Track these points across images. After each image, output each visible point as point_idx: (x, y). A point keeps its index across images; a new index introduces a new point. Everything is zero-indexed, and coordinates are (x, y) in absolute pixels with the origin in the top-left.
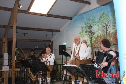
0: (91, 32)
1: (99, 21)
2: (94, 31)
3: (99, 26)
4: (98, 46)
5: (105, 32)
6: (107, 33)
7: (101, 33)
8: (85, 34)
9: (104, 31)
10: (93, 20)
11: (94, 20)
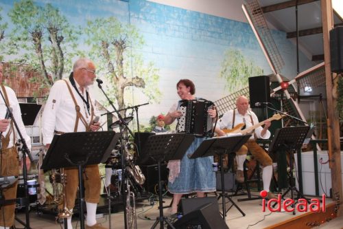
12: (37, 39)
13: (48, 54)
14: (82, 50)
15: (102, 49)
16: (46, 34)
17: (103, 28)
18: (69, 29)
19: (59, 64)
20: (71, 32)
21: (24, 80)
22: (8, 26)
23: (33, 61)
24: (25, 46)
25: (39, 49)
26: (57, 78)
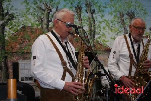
2: (12, 12)
3: (28, 4)
4: (25, 51)
5: (45, 21)
6: (50, 26)
7: (32, 21)
9: (42, 19)
12: (78, 11)
13: (86, 21)
14: (107, 19)
15: (120, 18)
16: (84, 8)
17: (120, 3)
18: (98, 4)
19: (93, 28)
20: (100, 7)
22: (60, 3)
25: (80, 18)
26: (91, 38)
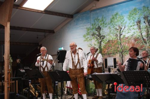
0: (99, 35)
1: (111, 23)
2: (104, 34)
3: (110, 29)
4: (110, 53)
6: (121, 38)
7: (113, 37)
8: (92, 37)
9: (117, 34)
10: (102, 20)
11: (104, 20)
12: (139, 24)
13: (144, 29)
21: (133, 43)
22: (127, 22)
23: (137, 34)
24: (134, 29)
25: (140, 28)
26: (148, 40)
